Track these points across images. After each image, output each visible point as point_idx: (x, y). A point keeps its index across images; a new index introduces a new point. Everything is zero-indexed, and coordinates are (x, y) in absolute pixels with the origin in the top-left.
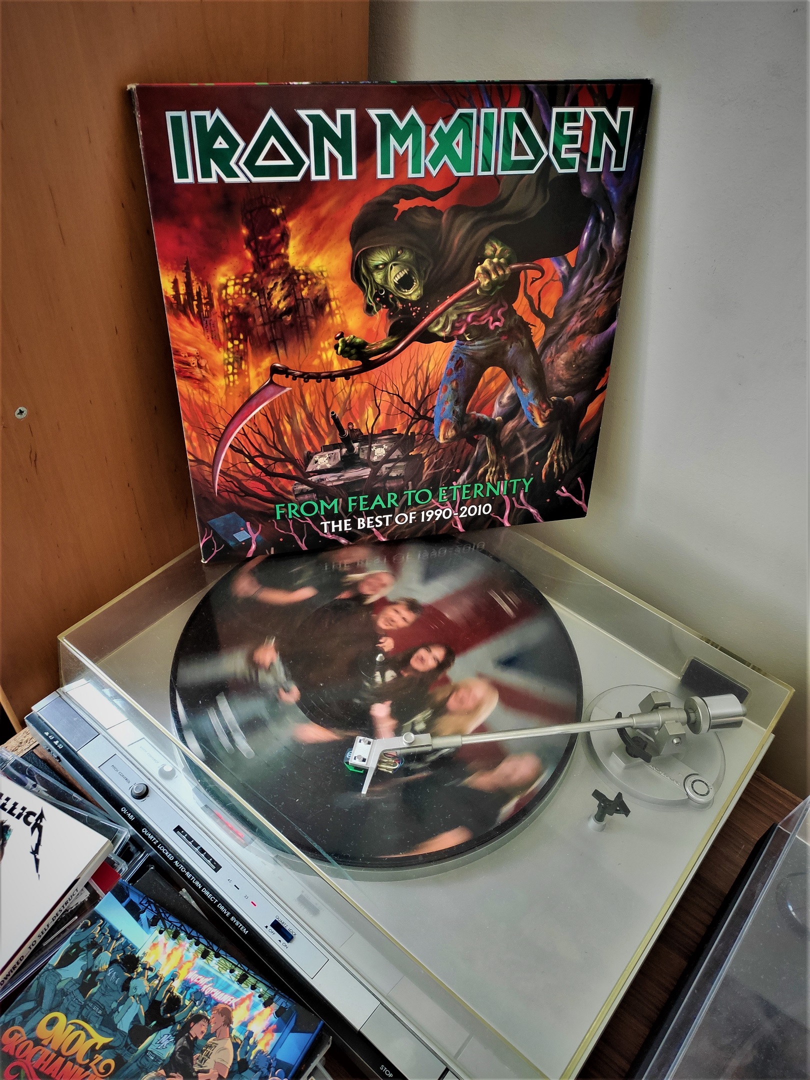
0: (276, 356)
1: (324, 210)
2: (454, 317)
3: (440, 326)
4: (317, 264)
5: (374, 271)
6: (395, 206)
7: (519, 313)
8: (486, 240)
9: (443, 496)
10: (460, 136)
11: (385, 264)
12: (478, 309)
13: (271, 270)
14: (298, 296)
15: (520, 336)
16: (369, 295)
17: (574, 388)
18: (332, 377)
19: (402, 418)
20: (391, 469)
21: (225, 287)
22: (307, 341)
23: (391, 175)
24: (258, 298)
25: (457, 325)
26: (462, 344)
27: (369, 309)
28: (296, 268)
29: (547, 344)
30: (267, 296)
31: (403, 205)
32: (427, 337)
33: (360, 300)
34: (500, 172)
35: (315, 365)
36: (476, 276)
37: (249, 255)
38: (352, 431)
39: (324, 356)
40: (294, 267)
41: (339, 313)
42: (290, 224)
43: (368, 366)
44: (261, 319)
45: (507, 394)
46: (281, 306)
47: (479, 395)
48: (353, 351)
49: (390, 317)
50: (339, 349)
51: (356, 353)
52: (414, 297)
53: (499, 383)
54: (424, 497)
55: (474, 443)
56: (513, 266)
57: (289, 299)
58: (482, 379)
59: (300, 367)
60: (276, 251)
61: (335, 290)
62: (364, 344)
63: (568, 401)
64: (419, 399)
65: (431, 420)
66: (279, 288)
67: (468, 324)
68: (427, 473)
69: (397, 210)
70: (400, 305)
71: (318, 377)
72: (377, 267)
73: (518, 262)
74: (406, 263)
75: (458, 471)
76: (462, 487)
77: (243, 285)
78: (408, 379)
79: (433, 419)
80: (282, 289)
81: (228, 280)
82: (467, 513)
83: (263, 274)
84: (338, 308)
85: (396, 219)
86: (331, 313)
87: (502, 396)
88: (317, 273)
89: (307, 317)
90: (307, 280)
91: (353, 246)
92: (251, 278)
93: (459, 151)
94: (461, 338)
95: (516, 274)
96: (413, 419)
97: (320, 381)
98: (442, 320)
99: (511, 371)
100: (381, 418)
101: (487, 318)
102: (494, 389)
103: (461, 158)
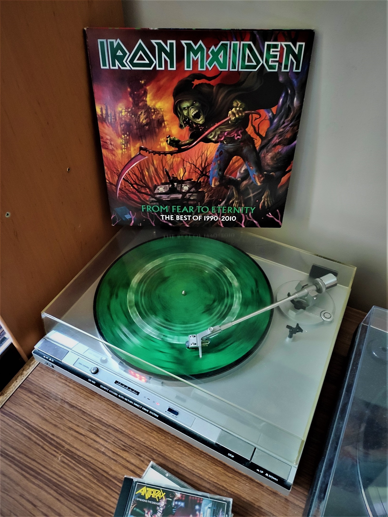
0: (141, 143)
1: (162, 83)
2: (219, 133)
3: (212, 136)
4: (159, 105)
5: (183, 110)
6: (192, 82)
7: (249, 133)
8: (234, 99)
9: (214, 211)
10: (222, 53)
11: (188, 107)
12: (230, 130)
13: (140, 106)
14: (151, 118)
15: (249, 143)
16: (181, 120)
17: (276, 169)
18: (165, 154)
19: (195, 174)
20: (190, 196)
21: (121, 112)
22: (155, 138)
23: (191, 69)
24: (134, 118)
25: (220, 136)
26: (222, 145)
27: (181, 126)
28: (150, 106)
29: (262, 148)
30: (138, 117)
31: (196, 82)
32: (207, 140)
33: (177, 122)
34: (240, 70)
35: (158, 148)
36: (229, 115)
37: (131, 99)
38: (174, 178)
39: (162, 145)
40: (149, 106)
41: (168, 127)
42: (148, 88)
43: (180, 151)
44: (135, 127)
45: (243, 169)
46: (144, 122)
47: (230, 168)
48: (174, 144)
49: (190, 130)
50: (168, 142)
51: (175, 144)
52: (201, 123)
53: (240, 164)
54: (205, 210)
55: (228, 189)
56: (246, 112)
57: (147, 119)
58: (231, 161)
59: (152, 148)
60: (142, 99)
61: (167, 117)
62: (179, 141)
63: (272, 175)
64: (203, 167)
65: (208, 177)
66: (143, 114)
67: (225, 136)
68: (206, 199)
69: (193, 84)
70: (195, 125)
71: (159, 153)
72: (184, 108)
73: (248, 110)
74: (197, 108)
75: (221, 200)
76: (222, 208)
77: (128, 112)
78: (198, 158)
79: (209, 176)
80: (144, 115)
81: (122, 110)
82: (224, 219)
83: (137, 108)
84: (168, 125)
85: (193, 88)
86: (165, 127)
87: (241, 170)
88: (159, 109)
89: (155, 127)
90: (154, 112)
91: (174, 99)
92: (132, 109)
93: (221, 60)
94: (222, 142)
95: (247, 115)
96: (200, 175)
97: (160, 155)
98: (213, 133)
99: (245, 159)
100: (186, 173)
101: (234, 134)
102: (237, 166)
103: (222, 63)
